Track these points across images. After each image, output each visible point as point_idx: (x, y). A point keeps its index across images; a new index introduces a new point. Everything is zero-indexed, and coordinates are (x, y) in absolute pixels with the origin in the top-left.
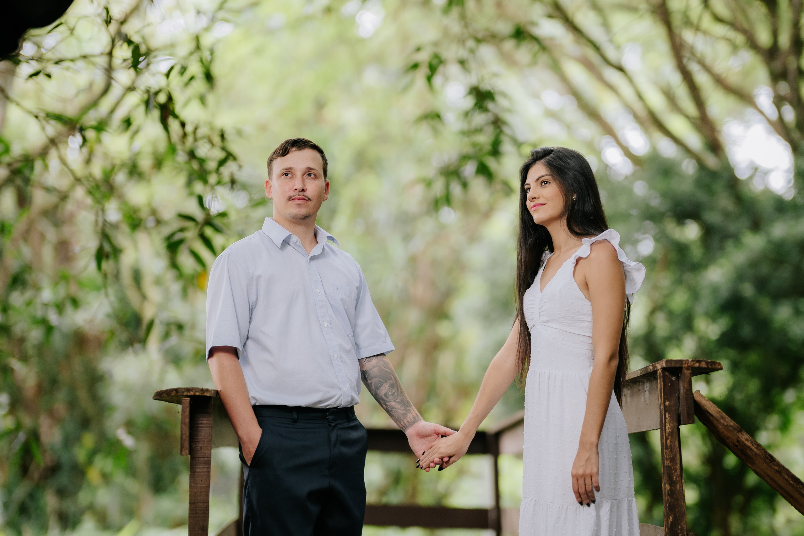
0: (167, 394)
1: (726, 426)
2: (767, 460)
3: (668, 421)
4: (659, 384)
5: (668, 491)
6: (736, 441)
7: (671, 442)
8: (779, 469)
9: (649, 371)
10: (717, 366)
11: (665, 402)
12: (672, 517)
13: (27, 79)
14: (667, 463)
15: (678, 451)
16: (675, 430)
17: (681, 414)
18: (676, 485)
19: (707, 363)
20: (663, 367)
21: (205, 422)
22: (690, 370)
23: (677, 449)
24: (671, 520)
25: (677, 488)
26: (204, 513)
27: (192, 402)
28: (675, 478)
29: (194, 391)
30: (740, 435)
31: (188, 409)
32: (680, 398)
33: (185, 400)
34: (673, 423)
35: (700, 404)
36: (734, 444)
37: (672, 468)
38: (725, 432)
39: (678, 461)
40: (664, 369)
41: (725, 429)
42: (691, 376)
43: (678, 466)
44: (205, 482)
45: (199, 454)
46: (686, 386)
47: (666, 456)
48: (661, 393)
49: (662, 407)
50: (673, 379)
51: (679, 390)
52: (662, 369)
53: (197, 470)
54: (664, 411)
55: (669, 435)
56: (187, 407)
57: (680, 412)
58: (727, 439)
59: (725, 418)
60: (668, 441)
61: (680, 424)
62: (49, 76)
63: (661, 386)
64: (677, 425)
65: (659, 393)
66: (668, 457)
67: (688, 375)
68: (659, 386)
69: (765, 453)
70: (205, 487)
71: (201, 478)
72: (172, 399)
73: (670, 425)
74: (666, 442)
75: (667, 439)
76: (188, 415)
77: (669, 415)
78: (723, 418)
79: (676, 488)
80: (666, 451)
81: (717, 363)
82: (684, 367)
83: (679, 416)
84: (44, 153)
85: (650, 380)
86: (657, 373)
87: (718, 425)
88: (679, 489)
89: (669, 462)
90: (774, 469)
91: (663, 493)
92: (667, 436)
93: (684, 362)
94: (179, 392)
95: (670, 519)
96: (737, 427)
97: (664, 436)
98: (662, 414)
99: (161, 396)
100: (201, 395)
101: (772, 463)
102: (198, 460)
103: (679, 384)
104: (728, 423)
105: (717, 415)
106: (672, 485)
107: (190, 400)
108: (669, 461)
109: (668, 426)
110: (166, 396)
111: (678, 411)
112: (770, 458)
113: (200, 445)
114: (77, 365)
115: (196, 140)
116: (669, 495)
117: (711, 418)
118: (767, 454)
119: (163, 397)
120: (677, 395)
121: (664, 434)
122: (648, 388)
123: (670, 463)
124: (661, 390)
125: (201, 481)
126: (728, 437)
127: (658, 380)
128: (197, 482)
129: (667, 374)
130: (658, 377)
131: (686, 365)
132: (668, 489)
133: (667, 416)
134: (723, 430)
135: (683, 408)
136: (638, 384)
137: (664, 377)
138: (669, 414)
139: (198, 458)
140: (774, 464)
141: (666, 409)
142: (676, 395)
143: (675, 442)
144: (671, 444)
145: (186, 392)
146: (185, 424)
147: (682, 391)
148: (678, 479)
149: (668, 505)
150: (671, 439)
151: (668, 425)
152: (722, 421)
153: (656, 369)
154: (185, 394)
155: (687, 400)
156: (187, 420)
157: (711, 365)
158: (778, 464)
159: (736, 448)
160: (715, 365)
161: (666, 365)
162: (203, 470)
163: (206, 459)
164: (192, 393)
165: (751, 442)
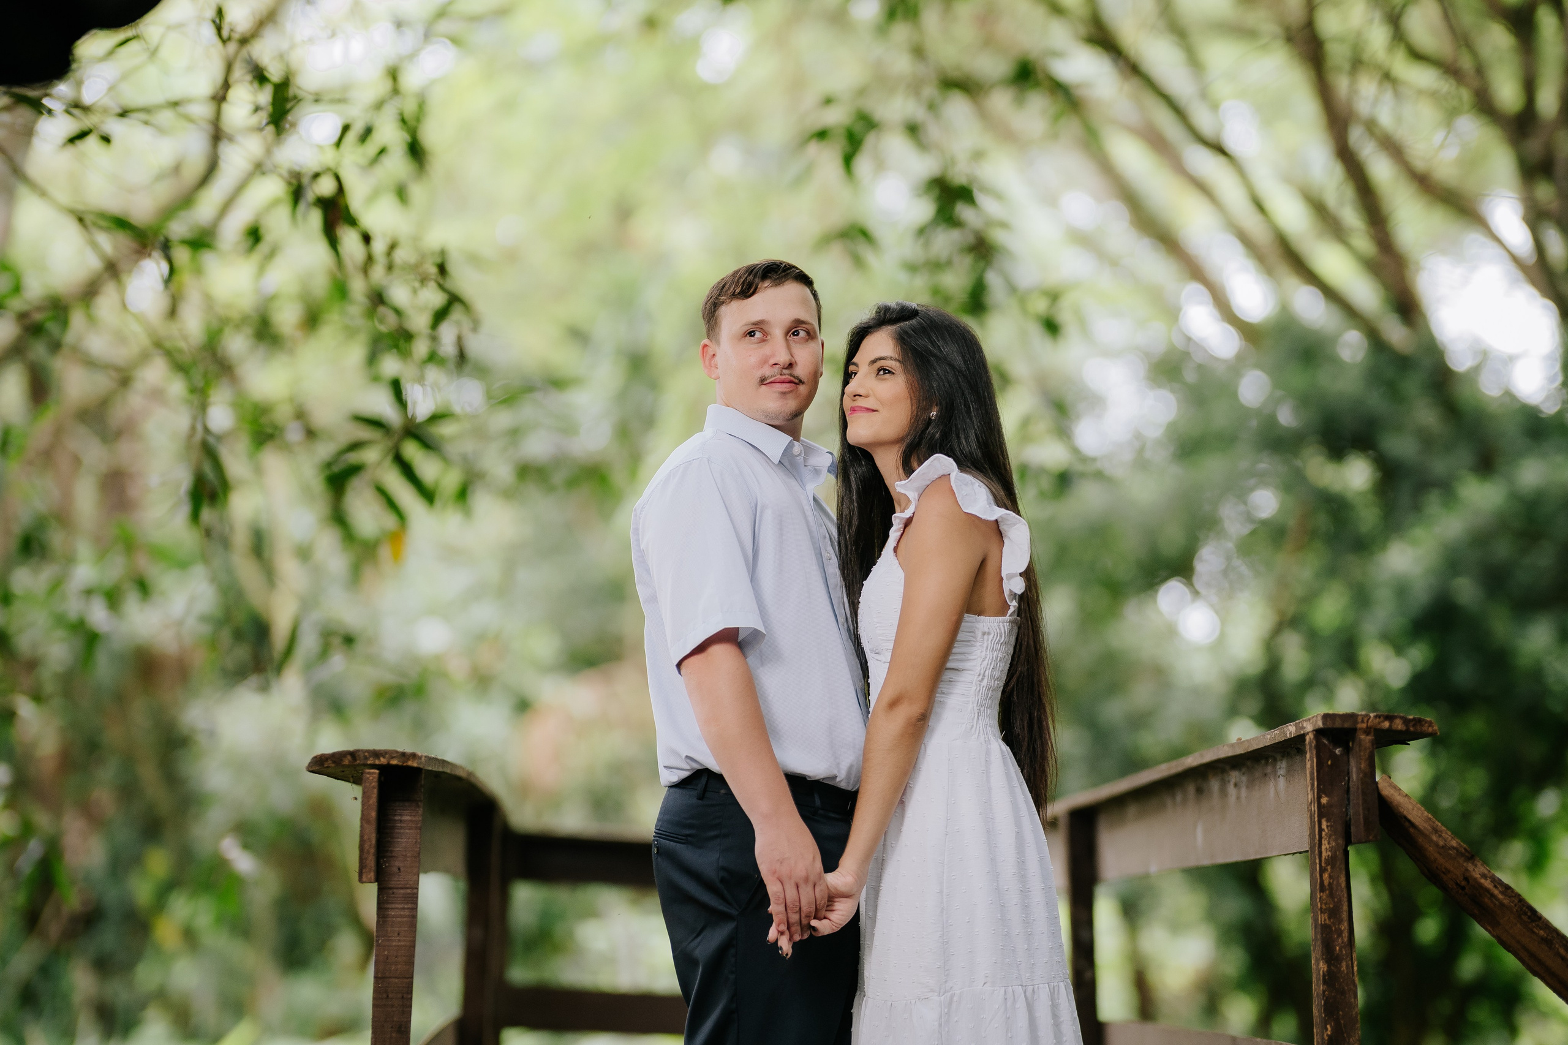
0: (334, 762)
1: (1443, 847)
2: (1525, 918)
3: (1326, 835)
4: (1310, 760)
5: (1324, 975)
6: (1461, 878)
7: (1330, 877)
8: (1548, 935)
9: (1288, 736)
10: (1425, 728)
11: (1319, 798)
12: (1331, 1027)
13: (64, 145)
14: (1322, 918)
15: (1345, 895)
16: (1340, 854)
17: (1353, 821)
18: (1340, 964)
19: (1406, 721)
20: (1317, 727)
21: (407, 818)
22: (1372, 734)
23: (1342, 891)
24: (1329, 1033)
25: (1342, 969)
26: (403, 997)
27: (382, 778)
28: (1338, 948)
29: (387, 756)
30: (1470, 867)
31: (376, 791)
32: (1351, 789)
33: (369, 773)
34: (1336, 840)
35: (1391, 803)
36: (1457, 884)
37: (1333, 928)
38: (1441, 860)
39: (1345, 915)
40: (1318, 732)
41: (1440, 854)
42: (1373, 745)
43: (1344, 926)
44: (405, 937)
45: (395, 882)
46: (1363, 766)
47: (1321, 904)
48: (1312, 779)
49: (1315, 808)
50: (1338, 751)
51: (1348, 773)
52: (1314, 732)
53: (390, 913)
54: (1318, 816)
55: (1327, 863)
56: (374, 788)
57: (1350, 818)
58: (1444, 873)
59: (1441, 832)
60: (1326, 876)
61: (1348, 841)
62: (106, 139)
63: (1312, 766)
64: (1344, 843)
65: (1308, 779)
66: (1324, 907)
67: (1368, 745)
68: (1308, 765)
69: (1520, 904)
70: (405, 946)
71: (398, 929)
72: (343, 772)
73: (1329, 843)
74: (1321, 876)
75: (1322, 871)
76: (376, 804)
77: (1329, 824)
78: (1436, 830)
79: (1340, 970)
80: (1322, 894)
81: (1426, 722)
82: (1360, 729)
83: (1347, 826)
84: (90, 292)
85: (1288, 754)
86: (1305, 740)
87: (1427, 846)
88: (1345, 972)
89: (1326, 918)
90: (1537, 935)
91: (1314, 979)
92: (1323, 865)
93: (1360, 719)
94: (357, 758)
95: (1327, 1030)
96: (1465, 849)
97: (1318, 865)
98: (1314, 822)
99: (322, 765)
100: (401, 764)
101: (1534, 924)
102: (393, 893)
103: (1349, 761)
104: (1446, 841)
105: (1426, 825)
106: (1332, 962)
107: (380, 775)
108: (1326, 915)
109: (1325, 845)
110: (333, 765)
111: (1347, 815)
112: (1529, 914)
113: (397, 864)
114: (139, 714)
115: (390, 267)
116: (1325, 982)
117: (1412, 830)
118: (1524, 906)
119: (327, 767)
120: (1345, 784)
121: (1318, 861)
122: (1284, 770)
123: (1329, 918)
124: (1312, 774)
125: (399, 934)
126: (1446, 869)
127: (1306, 753)
128: (389, 937)
129: (1325, 741)
130: (1308, 747)
131: (1364, 725)
132: (1323, 971)
133: (1324, 825)
134: (1437, 855)
135: (1356, 810)
136: (1263, 762)
137: (1319, 748)
138: (1328, 821)
139: (393, 888)
140: (1538, 925)
141: (1323, 812)
142: (1343, 783)
143: (1338, 877)
144: (1331, 881)
145: (371, 759)
146: (368, 822)
147: (1354, 777)
148: (1344, 952)
149: (1323, 1002)
150: (1332, 872)
151: (1327, 844)
152: (1434, 838)
153: (1302, 732)
154: (369, 762)
155: (1364, 793)
156: (374, 814)
157: (1414, 726)
158: (1546, 925)
159: (1460, 891)
160: (1423, 726)
161: (1323, 724)
162: (402, 913)
163: (409, 891)
164: (383, 761)
165: (1491, 881)
